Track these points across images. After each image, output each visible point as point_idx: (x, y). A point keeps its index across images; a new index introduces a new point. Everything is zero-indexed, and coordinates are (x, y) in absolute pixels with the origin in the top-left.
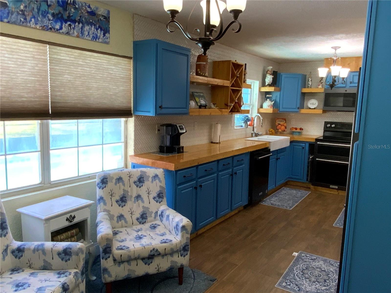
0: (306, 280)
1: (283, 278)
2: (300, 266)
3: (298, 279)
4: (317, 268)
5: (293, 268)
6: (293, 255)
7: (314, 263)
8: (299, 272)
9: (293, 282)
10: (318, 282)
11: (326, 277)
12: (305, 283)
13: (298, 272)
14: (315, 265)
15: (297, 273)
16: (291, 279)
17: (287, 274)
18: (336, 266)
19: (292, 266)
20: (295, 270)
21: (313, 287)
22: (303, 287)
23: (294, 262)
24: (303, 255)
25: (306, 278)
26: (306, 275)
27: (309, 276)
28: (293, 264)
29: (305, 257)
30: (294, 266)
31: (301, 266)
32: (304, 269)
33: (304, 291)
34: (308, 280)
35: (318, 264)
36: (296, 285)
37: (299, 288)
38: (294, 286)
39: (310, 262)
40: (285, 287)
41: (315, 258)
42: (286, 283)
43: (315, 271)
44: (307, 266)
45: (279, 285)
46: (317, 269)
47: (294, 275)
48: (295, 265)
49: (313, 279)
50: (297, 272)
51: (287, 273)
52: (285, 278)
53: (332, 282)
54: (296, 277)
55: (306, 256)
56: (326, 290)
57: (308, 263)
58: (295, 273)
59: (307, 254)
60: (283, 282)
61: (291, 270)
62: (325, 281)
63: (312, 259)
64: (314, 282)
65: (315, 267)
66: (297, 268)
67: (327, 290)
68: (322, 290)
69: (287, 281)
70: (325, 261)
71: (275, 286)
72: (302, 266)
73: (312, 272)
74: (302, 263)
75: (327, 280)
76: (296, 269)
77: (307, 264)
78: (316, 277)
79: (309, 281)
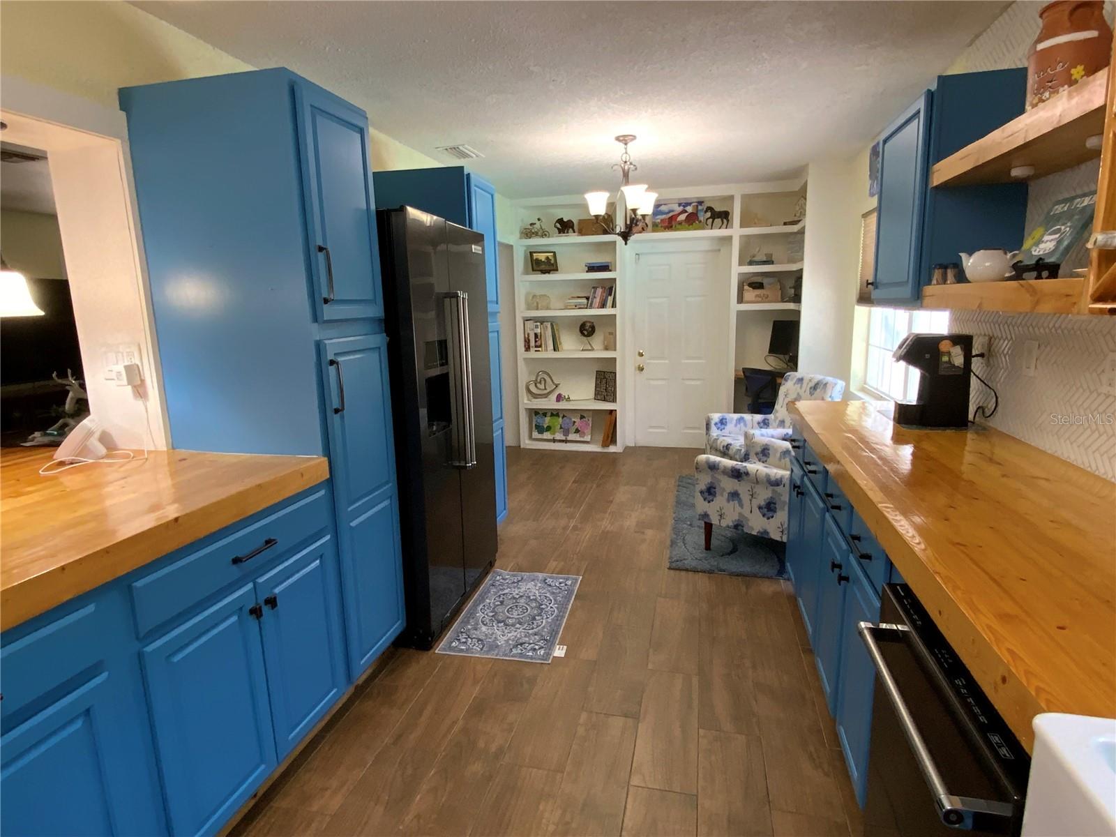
0: (534, 597)
1: (573, 591)
2: (547, 622)
3: (548, 595)
4: (513, 625)
5: (560, 612)
6: (565, 647)
7: (518, 636)
8: (547, 607)
9: (556, 590)
10: (514, 598)
11: (500, 609)
12: (537, 592)
13: (549, 608)
14: (516, 631)
15: (551, 605)
16: (560, 593)
17: (568, 598)
18: (472, 639)
19: (563, 617)
20: (556, 610)
21: (522, 590)
22: (540, 585)
23: (560, 625)
24: (542, 652)
25: (535, 600)
26: (535, 604)
27: (528, 605)
28: (560, 620)
29: (537, 647)
30: (557, 616)
31: (544, 622)
32: (539, 615)
33: (538, 580)
34: (532, 598)
35: (509, 635)
36: (550, 585)
37: (546, 583)
38: (553, 584)
39: (526, 636)
40: (567, 579)
41: (514, 651)
42: (566, 585)
43: (518, 616)
44: (533, 623)
45: (577, 580)
46: (514, 620)
47: (555, 600)
48: (557, 620)
49: (522, 601)
50: (551, 607)
51: (569, 601)
52: (570, 592)
53: (490, 603)
54: (552, 598)
55: (535, 649)
56: (504, 589)
57: (530, 632)
58: (555, 604)
59: (532, 658)
60: (571, 585)
61: (562, 608)
62: (502, 602)
63: (521, 644)
64: (521, 596)
65: (518, 626)
66: (552, 615)
67: (501, 589)
68: (510, 588)
69: (566, 587)
70: (493, 646)
71: (581, 577)
72: (542, 622)
73: (524, 613)
74: (544, 627)
75: (498, 605)
76: (554, 611)
77: (533, 629)
78: (516, 606)
79: (529, 597)
